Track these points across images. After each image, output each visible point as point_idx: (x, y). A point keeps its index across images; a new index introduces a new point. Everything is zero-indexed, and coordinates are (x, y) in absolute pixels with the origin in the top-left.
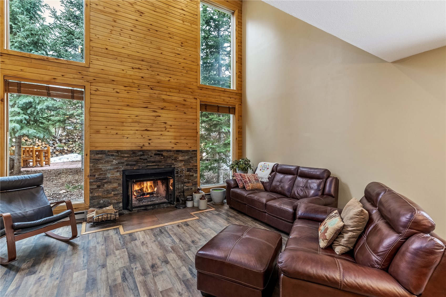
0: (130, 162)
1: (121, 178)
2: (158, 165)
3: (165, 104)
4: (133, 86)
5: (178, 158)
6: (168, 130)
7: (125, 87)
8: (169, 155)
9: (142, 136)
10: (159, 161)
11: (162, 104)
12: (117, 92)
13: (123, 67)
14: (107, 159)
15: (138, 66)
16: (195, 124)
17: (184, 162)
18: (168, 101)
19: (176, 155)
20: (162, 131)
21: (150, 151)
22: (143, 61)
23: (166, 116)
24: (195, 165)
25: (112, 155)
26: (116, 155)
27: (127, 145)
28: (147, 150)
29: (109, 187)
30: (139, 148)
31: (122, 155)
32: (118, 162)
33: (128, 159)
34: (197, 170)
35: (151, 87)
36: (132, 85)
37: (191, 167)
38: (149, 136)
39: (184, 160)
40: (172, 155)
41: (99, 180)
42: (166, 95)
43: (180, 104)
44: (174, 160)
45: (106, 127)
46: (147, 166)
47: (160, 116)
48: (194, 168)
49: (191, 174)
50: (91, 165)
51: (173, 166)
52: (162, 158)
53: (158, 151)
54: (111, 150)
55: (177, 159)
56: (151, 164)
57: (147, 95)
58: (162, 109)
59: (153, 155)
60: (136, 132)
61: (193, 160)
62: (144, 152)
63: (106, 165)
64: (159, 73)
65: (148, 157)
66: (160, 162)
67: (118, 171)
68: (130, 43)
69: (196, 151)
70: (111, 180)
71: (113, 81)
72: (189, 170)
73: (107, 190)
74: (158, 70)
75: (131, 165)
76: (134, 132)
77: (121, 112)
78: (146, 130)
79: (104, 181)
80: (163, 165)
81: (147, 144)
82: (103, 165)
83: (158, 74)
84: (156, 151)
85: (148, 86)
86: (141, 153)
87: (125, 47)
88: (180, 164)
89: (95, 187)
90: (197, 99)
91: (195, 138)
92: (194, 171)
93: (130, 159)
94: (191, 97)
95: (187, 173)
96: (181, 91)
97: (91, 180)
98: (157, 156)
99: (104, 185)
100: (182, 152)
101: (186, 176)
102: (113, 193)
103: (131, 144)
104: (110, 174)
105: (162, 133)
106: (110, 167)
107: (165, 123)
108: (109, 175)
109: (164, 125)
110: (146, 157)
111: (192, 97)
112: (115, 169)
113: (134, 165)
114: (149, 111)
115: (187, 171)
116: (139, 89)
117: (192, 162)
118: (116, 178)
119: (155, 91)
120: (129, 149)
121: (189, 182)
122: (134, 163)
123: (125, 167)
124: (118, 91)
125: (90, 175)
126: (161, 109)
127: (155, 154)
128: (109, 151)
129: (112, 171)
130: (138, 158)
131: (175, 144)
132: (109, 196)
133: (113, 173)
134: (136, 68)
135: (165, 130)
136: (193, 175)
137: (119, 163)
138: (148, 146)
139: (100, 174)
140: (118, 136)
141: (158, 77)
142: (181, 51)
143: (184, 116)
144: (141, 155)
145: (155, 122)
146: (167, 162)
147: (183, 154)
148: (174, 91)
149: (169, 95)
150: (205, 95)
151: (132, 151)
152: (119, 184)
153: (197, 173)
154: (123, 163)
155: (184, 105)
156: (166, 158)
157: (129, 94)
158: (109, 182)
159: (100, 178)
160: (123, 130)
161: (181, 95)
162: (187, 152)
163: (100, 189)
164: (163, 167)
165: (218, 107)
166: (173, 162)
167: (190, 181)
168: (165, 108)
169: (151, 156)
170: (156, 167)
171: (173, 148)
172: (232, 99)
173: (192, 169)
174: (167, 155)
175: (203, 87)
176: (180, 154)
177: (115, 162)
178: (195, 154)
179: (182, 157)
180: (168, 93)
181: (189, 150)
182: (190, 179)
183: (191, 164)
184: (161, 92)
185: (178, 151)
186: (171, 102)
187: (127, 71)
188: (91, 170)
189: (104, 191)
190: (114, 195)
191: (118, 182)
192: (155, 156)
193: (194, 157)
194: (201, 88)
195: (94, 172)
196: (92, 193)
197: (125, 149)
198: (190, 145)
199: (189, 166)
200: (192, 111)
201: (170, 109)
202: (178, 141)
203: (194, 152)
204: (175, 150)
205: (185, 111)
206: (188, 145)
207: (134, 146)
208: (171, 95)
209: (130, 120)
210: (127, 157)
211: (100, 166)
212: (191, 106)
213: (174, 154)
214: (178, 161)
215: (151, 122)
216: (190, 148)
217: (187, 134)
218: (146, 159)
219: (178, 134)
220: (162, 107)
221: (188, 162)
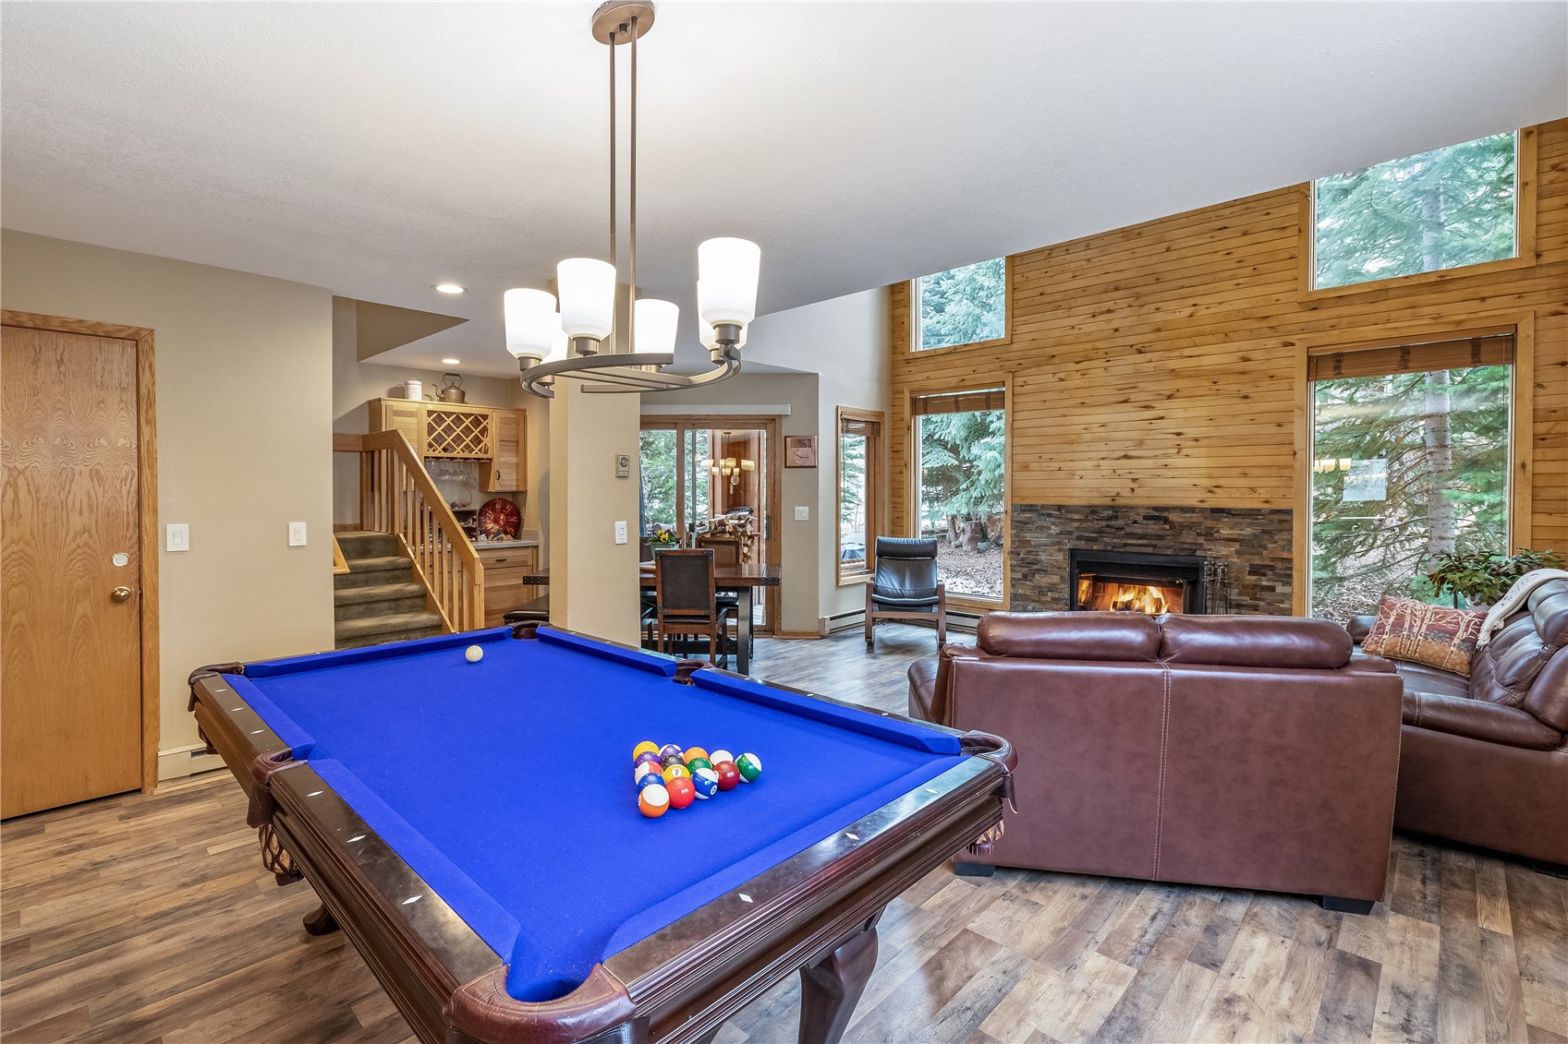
0: (1085, 531)
1: (1066, 565)
2: (1155, 546)
3: (1180, 383)
4: (1095, 356)
5: (1218, 532)
6: (1185, 452)
7: (1078, 363)
8: (1189, 520)
9: (1114, 471)
10: (1159, 535)
11: (1167, 386)
12: (1061, 380)
13: (1071, 321)
14: (1040, 523)
15: (1105, 307)
16: (1284, 430)
17: (1240, 546)
18: (1189, 373)
19: (1209, 523)
20: (1167, 456)
21: (1132, 508)
22: (1117, 289)
23: (1181, 415)
24: (1284, 557)
25: (1050, 515)
26: (1057, 514)
27: (1082, 494)
28: (1125, 507)
29: (1044, 580)
30: (1108, 502)
31: (1069, 516)
32: (1060, 531)
33: (1081, 524)
34: (1290, 576)
35: (1138, 346)
36: (1092, 354)
37: (1267, 563)
38: (1132, 471)
39: (1241, 537)
40: (1197, 520)
41: (1026, 563)
42: (1182, 357)
43: (1228, 373)
44: (1204, 535)
45: (1041, 457)
46: (1125, 545)
47: (1162, 418)
48: (1279, 565)
49: (1264, 583)
50: (1014, 532)
51: (1198, 553)
52: (1167, 527)
53: (1155, 509)
54: (1047, 505)
55: (1215, 535)
56: (1134, 542)
57: (1129, 369)
58: (1169, 397)
59: (1139, 518)
60: (1102, 462)
61: (1276, 542)
62: (1116, 511)
63: (1039, 536)
64: (1159, 305)
65: (1127, 524)
66: (1161, 537)
67: (1059, 550)
68: (1089, 260)
69: (1289, 512)
70: (1046, 567)
71: (1053, 356)
72: (1255, 570)
73: (1040, 587)
74: (1157, 298)
75: (1088, 540)
76: (1095, 462)
77: (1067, 420)
78: (1126, 457)
79: (1035, 567)
80: (1169, 547)
81: (1127, 493)
82: (1033, 535)
83: (1157, 309)
84: (1148, 508)
85: (1131, 346)
86: (1110, 512)
87: (1077, 273)
88: (1224, 551)
89: (1019, 576)
90: (1293, 345)
91: (1287, 473)
92: (1276, 574)
93: (1085, 525)
94: (1271, 343)
95: (1249, 577)
96: (1230, 335)
97: (1014, 563)
98: (1152, 522)
99: (1034, 575)
100: (1233, 512)
101: (1245, 587)
102: (1049, 594)
103: (1090, 491)
104: (1045, 554)
105: (1167, 461)
106: (1046, 539)
107: (1179, 434)
108: (1043, 557)
109: (1175, 440)
110: (1119, 523)
111: (1275, 341)
112: (1054, 543)
113: (1094, 540)
114: (1132, 409)
115: (1249, 573)
116: (1108, 361)
117: (1270, 546)
118: (1055, 565)
119: (1148, 356)
120: (1084, 502)
122: (1094, 535)
123: (1076, 543)
124: (1062, 375)
125: (1012, 552)
126: (1166, 397)
127: (1146, 518)
128: (1043, 506)
129: (1049, 547)
130: (1104, 523)
131: (1210, 491)
132: (1044, 599)
133: (1051, 552)
134: (1102, 313)
135: (1178, 452)
136: (1272, 589)
137: (1061, 533)
138: (1131, 495)
139: (1029, 553)
140: (1061, 474)
141: (1159, 317)
142: (1234, 214)
143: (1244, 407)
144: (1109, 518)
145: (1148, 434)
146: (1181, 541)
147: (1237, 520)
148: (1210, 338)
149: (1190, 357)
150: (1333, 322)
151: (1090, 507)
152: (1062, 578)
153: (1290, 584)
154: (1070, 533)
155: (1244, 373)
156: (1177, 529)
157: (1086, 376)
158: (1044, 571)
159: (1027, 560)
160: (1072, 460)
161: (1232, 346)
162: (1251, 514)
163: (1027, 583)
164: (1169, 552)
165: (1405, 351)
166: (1201, 540)
167: (1261, 603)
168: (1178, 394)
169: (1135, 522)
170: (1150, 550)
171: (1202, 501)
172: (1489, 301)
173: (1272, 568)
174: (1180, 520)
175: (1320, 299)
176: (1226, 520)
177: (1054, 530)
178: (1281, 521)
179: (1231, 529)
180: (1187, 352)
181: (1259, 510)
182: (1260, 599)
183: (1265, 552)
184: (1166, 354)
185: (1217, 512)
186: (1196, 374)
187: (1081, 326)
188: (1013, 542)
189: (1034, 587)
190: (1052, 599)
191: (1060, 572)
192: (1145, 522)
193: (1281, 531)
194: (1317, 303)
195: (1018, 546)
196: (1013, 586)
197: (1076, 502)
198: (1263, 494)
199: (1257, 557)
200: (1273, 387)
201: (1194, 394)
202: (1221, 482)
203: (1281, 517)
204: (1210, 507)
205: (1246, 390)
206: (1256, 495)
207: (1096, 494)
208: (1196, 353)
209: (1087, 437)
210: (1079, 520)
211: (1028, 535)
212: (1271, 372)
213: (1206, 518)
214: (1216, 539)
215: (1138, 435)
216: (1267, 502)
217: (1254, 461)
218: (1122, 529)
219: (1222, 462)
220: (1169, 393)
221: (1253, 547)
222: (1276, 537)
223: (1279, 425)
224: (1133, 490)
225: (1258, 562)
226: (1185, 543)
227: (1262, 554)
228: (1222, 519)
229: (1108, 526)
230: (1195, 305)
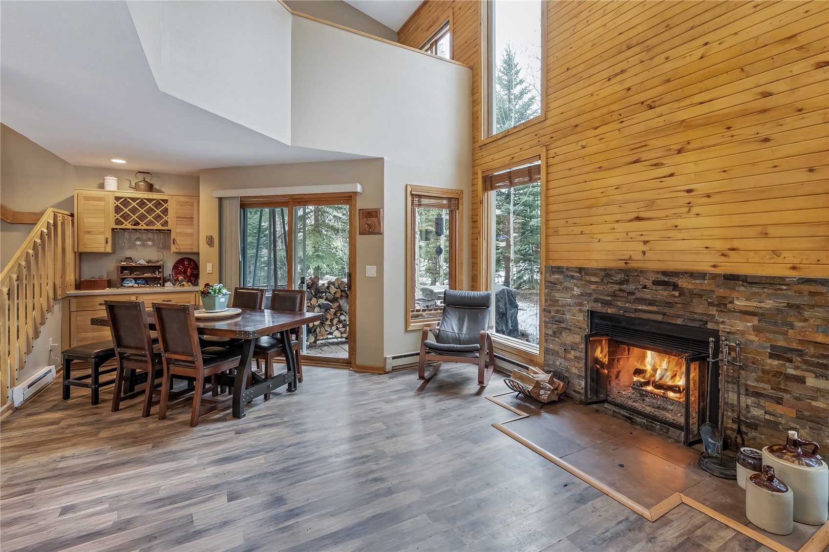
0: (601, 295)
1: (586, 325)
2: (664, 314)
3: (690, 135)
4: (611, 119)
6: (695, 210)
7: (596, 128)
8: (700, 287)
9: (627, 234)
10: (668, 303)
11: (678, 140)
12: (584, 147)
13: (591, 89)
14: (566, 284)
15: (618, 69)
17: (759, 321)
19: (721, 292)
20: (677, 216)
21: (643, 272)
22: (628, 48)
23: (692, 169)
25: (572, 277)
26: (578, 277)
27: (599, 257)
28: (636, 270)
29: (568, 337)
30: (622, 265)
31: (588, 278)
32: (581, 292)
33: (597, 287)
35: (649, 102)
36: (608, 118)
37: (794, 345)
38: (643, 233)
39: (760, 311)
40: (709, 288)
41: (556, 321)
43: (746, 114)
44: (717, 306)
45: (567, 222)
46: (636, 310)
47: (672, 175)
49: (791, 371)
50: (546, 291)
51: (710, 326)
52: (677, 293)
53: (664, 273)
54: (570, 267)
55: (729, 306)
56: (644, 307)
57: (641, 128)
58: (679, 152)
59: (649, 283)
60: (616, 225)
61: (806, 320)
62: (628, 275)
63: (565, 296)
64: (668, 54)
65: (637, 288)
66: (669, 305)
67: (581, 311)
70: (570, 326)
71: (576, 126)
72: (776, 353)
73: (565, 343)
74: (668, 46)
75: (604, 303)
76: (611, 226)
77: (587, 186)
78: (638, 219)
79: (563, 325)
80: (678, 317)
81: (639, 256)
82: (561, 295)
83: (667, 58)
84: (658, 272)
85: (643, 103)
86: (623, 276)
88: (740, 326)
89: (550, 332)
92: (806, 362)
93: (601, 288)
95: (769, 361)
96: (748, 69)
97: (547, 320)
98: (661, 287)
99: (561, 333)
100: (749, 280)
101: (764, 371)
102: (572, 351)
103: (606, 254)
104: (570, 314)
105: (679, 222)
106: (570, 300)
107: (689, 191)
108: (568, 316)
109: (686, 198)
110: (631, 287)
112: (576, 305)
113: (609, 304)
114: (644, 169)
115: (771, 356)
116: (623, 122)
118: (577, 325)
119: (658, 110)
120: (601, 265)
121: (779, 401)
122: (609, 298)
123: (594, 305)
124: (584, 143)
125: (545, 309)
126: (676, 152)
127: (656, 283)
128: (567, 269)
129: (572, 308)
130: (617, 287)
131: (723, 255)
132: (568, 356)
133: (574, 313)
134: (616, 75)
135: (689, 211)
136: (801, 380)
137: (582, 295)
138: (642, 259)
139: (557, 312)
140: (583, 238)
141: (668, 66)
143: (765, 153)
144: (621, 283)
145: (659, 194)
146: (691, 310)
147: (755, 290)
148: (724, 78)
149: (701, 103)
151: (605, 270)
152: (582, 337)
154: (589, 295)
155: (764, 111)
156: (687, 297)
157: (602, 141)
158: (568, 329)
159: (557, 319)
160: (591, 225)
161: (748, 82)
162: (772, 283)
163: (556, 339)
164: (679, 321)
166: (713, 311)
167: (787, 396)
168: (689, 147)
169: (645, 287)
170: (659, 318)
171: (714, 266)
173: (800, 353)
174: (690, 287)
176: (742, 289)
177: (577, 291)
178: (812, 294)
179: (747, 300)
181: (783, 278)
182: (785, 391)
183: (790, 331)
184: (677, 105)
185: (731, 279)
186: (707, 122)
187: (599, 93)
188: (546, 300)
189: (561, 343)
190: (574, 355)
191: (581, 333)
192: (654, 287)
195: (550, 305)
196: (546, 340)
197: (595, 265)
198: (791, 258)
199: (780, 337)
200: (799, 124)
201: (705, 144)
202: (736, 244)
203: (813, 288)
204: (723, 273)
205: (765, 132)
206: (780, 260)
207: (610, 257)
208: (708, 98)
209: (604, 200)
210: (596, 283)
211: (557, 295)
212: (799, 105)
213: (718, 286)
214: (730, 311)
215: (649, 195)
216: (794, 268)
217: (776, 218)
218: (633, 294)
219: (737, 220)
220: (678, 147)
221: (775, 323)
222: (807, 314)
223: (811, 170)
224: (644, 253)
225: (781, 343)
226: (695, 313)
227: (786, 334)
228: (737, 288)
229: (620, 290)
230: (706, 44)
